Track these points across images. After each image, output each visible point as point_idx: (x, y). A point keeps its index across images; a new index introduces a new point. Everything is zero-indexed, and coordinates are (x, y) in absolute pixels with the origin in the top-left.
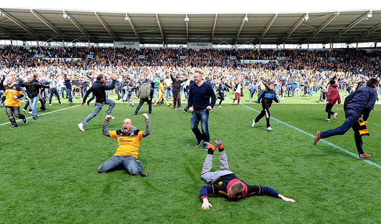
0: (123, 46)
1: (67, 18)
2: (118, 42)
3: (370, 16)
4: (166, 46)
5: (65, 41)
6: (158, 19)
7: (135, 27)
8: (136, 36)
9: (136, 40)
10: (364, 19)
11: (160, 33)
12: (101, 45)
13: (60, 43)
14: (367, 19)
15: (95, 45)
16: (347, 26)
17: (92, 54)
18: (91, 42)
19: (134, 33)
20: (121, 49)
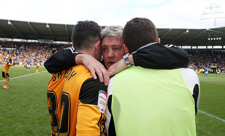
0: (43, 42)
1: (10, 24)
2: (40, 40)
3: (188, 32)
4: (70, 43)
5: (7, 38)
6: (66, 27)
7: (52, 31)
8: (52, 37)
9: (52, 39)
10: (184, 33)
11: (67, 36)
12: (30, 41)
13: (4, 38)
14: (186, 33)
15: (25, 41)
16: (176, 36)
17: (23, 46)
18: (23, 39)
19: (51, 35)
20: (42, 44)
